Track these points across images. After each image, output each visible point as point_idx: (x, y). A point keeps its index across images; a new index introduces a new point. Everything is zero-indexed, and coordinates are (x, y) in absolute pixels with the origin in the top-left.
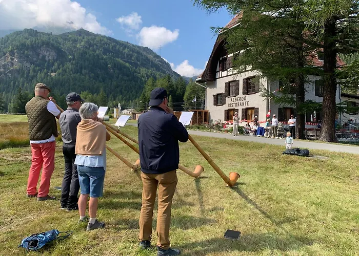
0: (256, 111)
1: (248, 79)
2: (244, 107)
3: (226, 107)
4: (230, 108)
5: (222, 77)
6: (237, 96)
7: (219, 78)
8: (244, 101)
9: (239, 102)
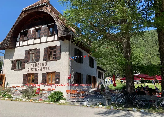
0: (57, 75)
1: (50, 48)
2: (45, 72)
3: (25, 71)
4: (29, 72)
5: (22, 46)
6: (37, 63)
7: (19, 46)
8: (44, 66)
9: (40, 67)
